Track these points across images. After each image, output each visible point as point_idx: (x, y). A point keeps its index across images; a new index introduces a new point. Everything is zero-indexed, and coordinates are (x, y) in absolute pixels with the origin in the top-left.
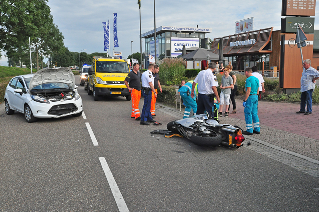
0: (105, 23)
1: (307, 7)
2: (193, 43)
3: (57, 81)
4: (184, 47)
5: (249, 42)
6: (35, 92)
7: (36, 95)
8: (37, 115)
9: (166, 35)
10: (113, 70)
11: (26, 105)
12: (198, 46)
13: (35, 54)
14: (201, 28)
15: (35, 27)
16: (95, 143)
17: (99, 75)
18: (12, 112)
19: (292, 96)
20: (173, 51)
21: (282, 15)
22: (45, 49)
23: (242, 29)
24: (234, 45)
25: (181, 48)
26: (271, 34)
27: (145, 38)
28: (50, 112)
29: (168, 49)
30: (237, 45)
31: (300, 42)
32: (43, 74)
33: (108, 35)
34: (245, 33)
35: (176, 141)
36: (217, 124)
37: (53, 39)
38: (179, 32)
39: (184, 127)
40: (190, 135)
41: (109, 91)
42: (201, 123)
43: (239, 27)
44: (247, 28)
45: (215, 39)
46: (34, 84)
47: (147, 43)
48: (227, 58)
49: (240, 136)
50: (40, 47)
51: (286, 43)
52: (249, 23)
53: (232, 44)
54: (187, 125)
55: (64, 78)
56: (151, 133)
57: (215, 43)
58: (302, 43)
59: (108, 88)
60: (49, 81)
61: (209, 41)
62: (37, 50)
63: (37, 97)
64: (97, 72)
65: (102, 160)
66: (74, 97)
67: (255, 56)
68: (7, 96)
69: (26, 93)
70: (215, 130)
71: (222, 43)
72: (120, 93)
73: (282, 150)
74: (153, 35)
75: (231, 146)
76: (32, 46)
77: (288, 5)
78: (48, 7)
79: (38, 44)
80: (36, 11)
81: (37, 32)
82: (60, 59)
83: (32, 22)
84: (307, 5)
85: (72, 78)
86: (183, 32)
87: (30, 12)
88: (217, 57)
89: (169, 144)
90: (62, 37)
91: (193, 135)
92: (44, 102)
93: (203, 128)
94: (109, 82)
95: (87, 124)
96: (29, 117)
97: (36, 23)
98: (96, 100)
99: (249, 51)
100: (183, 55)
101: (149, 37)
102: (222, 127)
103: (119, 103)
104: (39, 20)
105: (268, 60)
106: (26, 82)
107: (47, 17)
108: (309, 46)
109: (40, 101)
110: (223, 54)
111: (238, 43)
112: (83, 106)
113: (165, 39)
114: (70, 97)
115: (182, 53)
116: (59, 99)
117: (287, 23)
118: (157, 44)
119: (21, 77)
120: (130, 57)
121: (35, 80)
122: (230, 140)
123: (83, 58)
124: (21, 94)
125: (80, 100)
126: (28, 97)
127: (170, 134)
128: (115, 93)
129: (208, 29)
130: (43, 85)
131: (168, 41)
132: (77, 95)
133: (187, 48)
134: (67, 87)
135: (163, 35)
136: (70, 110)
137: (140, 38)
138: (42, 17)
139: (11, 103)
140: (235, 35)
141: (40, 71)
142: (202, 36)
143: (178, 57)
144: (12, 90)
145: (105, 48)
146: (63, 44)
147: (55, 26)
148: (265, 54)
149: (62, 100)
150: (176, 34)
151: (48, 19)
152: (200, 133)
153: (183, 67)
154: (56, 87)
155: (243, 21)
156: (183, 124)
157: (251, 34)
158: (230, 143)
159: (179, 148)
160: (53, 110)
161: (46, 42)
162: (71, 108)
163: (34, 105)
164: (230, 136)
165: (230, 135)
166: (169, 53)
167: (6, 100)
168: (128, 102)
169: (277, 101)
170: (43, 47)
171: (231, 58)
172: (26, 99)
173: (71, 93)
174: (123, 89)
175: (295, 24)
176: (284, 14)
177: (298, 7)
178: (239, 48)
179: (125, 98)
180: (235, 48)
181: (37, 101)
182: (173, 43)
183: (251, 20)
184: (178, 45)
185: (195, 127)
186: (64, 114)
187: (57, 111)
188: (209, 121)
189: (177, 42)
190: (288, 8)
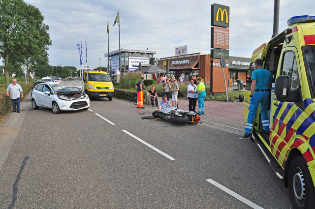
0: (79, 45)
1: (225, 44)
2: (145, 61)
3: (73, 86)
4: (140, 64)
5: (184, 62)
6: (59, 94)
7: (61, 95)
8: (62, 108)
9: (125, 55)
11: (54, 102)
12: (148, 63)
14: (150, 51)
16: (113, 124)
17: (90, 83)
18: (37, 108)
19: (218, 97)
20: (130, 66)
21: (211, 48)
23: (180, 53)
24: (175, 64)
25: (138, 64)
26: (199, 57)
27: (109, 56)
28: (71, 107)
29: (127, 65)
30: (177, 63)
31: (222, 64)
32: (66, 82)
34: (182, 55)
35: (159, 122)
38: (134, 53)
39: (164, 114)
40: (169, 118)
41: (98, 94)
42: (174, 111)
43: (178, 51)
44: (183, 52)
45: (161, 59)
46: (59, 88)
47: (110, 60)
49: (198, 117)
51: (214, 64)
52: (184, 49)
53: (173, 63)
54: (167, 113)
55: (77, 84)
56: (142, 118)
57: (161, 62)
58: (224, 65)
59: (98, 92)
60: (68, 86)
61: (156, 60)
63: (62, 97)
66: (85, 97)
67: (188, 71)
68: (34, 96)
69: (52, 94)
70: (184, 114)
72: (105, 95)
74: (115, 55)
78: (48, 34)
84: (225, 42)
85: (82, 84)
86: (137, 53)
88: (164, 71)
89: (157, 124)
91: (171, 118)
92: (67, 100)
93: (177, 114)
94: (98, 88)
95: (97, 114)
99: (185, 67)
100: (139, 69)
101: (112, 55)
102: (187, 113)
103: (105, 102)
105: (197, 74)
106: (51, 87)
109: (64, 100)
110: (169, 69)
111: (177, 62)
112: (90, 103)
113: (124, 57)
114: (82, 97)
115: (138, 68)
116: (76, 98)
117: (214, 52)
119: (46, 83)
121: (59, 85)
122: (193, 120)
124: (49, 95)
125: (89, 99)
126: (55, 97)
127: (154, 118)
128: (102, 95)
130: (63, 89)
131: (127, 59)
134: (78, 90)
135: (123, 55)
136: (82, 106)
139: (38, 101)
140: (175, 57)
142: (150, 56)
143: (135, 71)
144: (39, 92)
148: (196, 70)
149: (78, 99)
150: (132, 54)
152: (176, 116)
155: (181, 47)
156: (164, 112)
157: (185, 56)
158: (193, 122)
160: (73, 105)
162: (84, 104)
163: (59, 102)
165: (192, 117)
166: (127, 67)
167: (33, 99)
168: (110, 101)
169: (209, 100)
171: (172, 72)
173: (82, 94)
174: (108, 92)
175: (219, 54)
177: (220, 43)
178: (178, 66)
179: (108, 99)
180: (175, 66)
181: (62, 99)
182: (130, 60)
183: (186, 46)
184: (134, 62)
185: (172, 113)
186: (79, 108)
187: (75, 106)
188: (178, 110)
189: (133, 60)
190: (214, 43)
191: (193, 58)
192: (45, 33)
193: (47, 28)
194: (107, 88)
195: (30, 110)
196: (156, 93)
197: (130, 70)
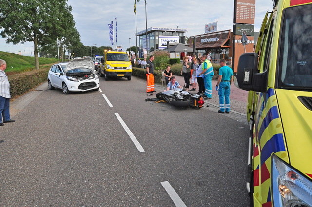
1: (250, 18)
2: (175, 40)
3: (82, 67)
4: (168, 42)
5: (214, 39)
6: (68, 74)
7: (69, 76)
8: (70, 89)
9: (155, 34)
11: (64, 83)
12: (178, 42)
13: (61, 48)
14: (181, 29)
15: (63, 30)
16: (111, 106)
17: (108, 63)
18: (52, 88)
20: (160, 45)
21: (234, 23)
22: (67, 45)
23: (209, 30)
24: (204, 42)
25: (166, 43)
26: (230, 34)
27: (140, 35)
28: (79, 87)
29: (156, 43)
30: (206, 42)
31: (244, 41)
32: (74, 63)
33: (112, 33)
34: (212, 33)
35: (162, 105)
36: (188, 94)
37: (73, 38)
39: (167, 96)
41: (116, 74)
42: (177, 93)
43: (208, 28)
44: (213, 29)
45: (190, 37)
46: (68, 69)
47: (141, 39)
48: (199, 51)
49: (202, 101)
50: (64, 43)
51: (236, 41)
52: (214, 26)
53: (203, 41)
54: (169, 95)
55: (87, 65)
56: (146, 100)
57: (190, 40)
58: (246, 42)
59: (115, 72)
60: (77, 67)
61: (186, 38)
62: (62, 46)
63: (70, 78)
64: (107, 61)
65: (117, 115)
66: (94, 77)
67: (217, 50)
68: (49, 77)
69: (63, 75)
70: (186, 97)
71: (194, 40)
72: (123, 75)
74: (145, 34)
75: (196, 107)
76: (58, 42)
77: (237, 16)
79: (63, 40)
80: (63, 19)
81: (64, 33)
83: (61, 26)
84: (250, 17)
85: (92, 65)
86: (167, 31)
87: (59, 19)
88: (191, 50)
89: (158, 107)
90: (79, 35)
91: (172, 101)
92: (75, 81)
93: (179, 96)
94: (115, 68)
95: (104, 95)
97: (63, 26)
98: (107, 80)
99: (215, 46)
100: (167, 48)
101: (142, 35)
102: (190, 95)
103: (123, 82)
104: (65, 24)
105: (227, 52)
106: (62, 68)
107: (71, 22)
108: (251, 44)
109: (72, 81)
110: (196, 47)
111: (207, 40)
112: (100, 84)
113: (154, 36)
114: (91, 78)
115: (166, 46)
116: (85, 79)
117: (237, 28)
118: (148, 40)
119: (59, 64)
120: (128, 50)
121: (68, 66)
123: (93, 52)
124: (60, 76)
125: (98, 79)
126: (64, 78)
127: (158, 101)
128: (120, 75)
129: (185, 29)
130: (74, 70)
131: (157, 38)
132: (96, 76)
134: (89, 71)
135: (153, 33)
136: (91, 86)
137: (136, 35)
138: (67, 22)
139: (52, 82)
140: (205, 34)
142: (181, 34)
143: (164, 50)
144: (54, 74)
146: (80, 40)
148: (225, 48)
149: (87, 80)
150: (163, 32)
151: (71, 23)
152: (177, 99)
153: (168, 57)
154: (82, 71)
155: (210, 24)
156: (167, 94)
157: (215, 34)
158: (195, 105)
159: (164, 108)
160: (81, 86)
161: (68, 40)
162: (92, 84)
163: (68, 83)
164: (195, 101)
166: (157, 46)
167: (49, 80)
168: (129, 81)
170: (66, 43)
171: (202, 51)
172: (63, 79)
173: (92, 75)
174: (125, 72)
175: (242, 29)
176: (234, 22)
177: (243, 18)
178: (207, 44)
179: (127, 79)
180: (204, 44)
181: (70, 80)
182: (160, 39)
183: (216, 23)
184: (164, 41)
185: (174, 96)
186: (88, 89)
187: (83, 86)
188: (183, 92)
189: (163, 39)
190: (237, 18)
191: (223, 35)
192: (69, 14)
193: (70, 9)
194: (125, 68)
195: (46, 91)
196: (171, 73)
197: (160, 49)
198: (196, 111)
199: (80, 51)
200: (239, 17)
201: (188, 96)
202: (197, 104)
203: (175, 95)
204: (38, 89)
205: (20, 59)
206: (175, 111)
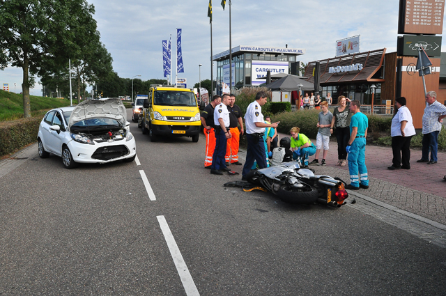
0: (166, 42)
1: (432, 23)
2: (280, 68)
3: (103, 115)
4: (269, 73)
5: (354, 67)
6: (75, 129)
7: (77, 133)
8: (77, 159)
9: (245, 57)
10: (175, 103)
11: (65, 146)
12: (286, 72)
13: (77, 80)
14: (291, 49)
15: (77, 46)
16: (152, 197)
17: (157, 108)
20: (254, 78)
21: (399, 33)
22: (88, 75)
23: (345, 51)
24: (335, 72)
25: (265, 74)
26: (383, 56)
27: (218, 60)
28: (94, 156)
29: (248, 75)
30: (338, 71)
31: (423, 68)
32: (86, 107)
33: (169, 56)
34: (349, 55)
35: (257, 196)
36: (312, 175)
37: (99, 62)
38: (262, 53)
39: (268, 178)
40: (276, 189)
41: (170, 129)
42: (290, 173)
43: (342, 47)
44: (352, 49)
45: (309, 63)
46: (74, 119)
47: (220, 67)
48: (325, 88)
49: (342, 191)
50: (82, 72)
51: (404, 69)
52: (354, 43)
53: (332, 70)
54: (272, 177)
55: (114, 112)
56: (225, 185)
57: (308, 69)
59: (169, 126)
60: (94, 116)
61: (301, 66)
62: (79, 76)
63: (78, 137)
64: (155, 104)
65: (161, 220)
66: (125, 136)
67: (361, 86)
68: (40, 134)
69: (64, 130)
70: (309, 182)
71: (318, 68)
72: (184, 132)
73: (398, 211)
74: (228, 57)
75: (330, 204)
76: (73, 71)
77: (407, 20)
78: (94, 20)
79: (80, 68)
80: (78, 26)
81: (79, 52)
82: (108, 87)
83: (74, 40)
84: (432, 19)
85: (123, 112)
86: (267, 53)
87: (71, 27)
88: (311, 86)
90: (111, 59)
91: (280, 189)
92: (87, 143)
93: (294, 180)
94: (170, 118)
95: (142, 173)
96: (67, 161)
97: (78, 41)
98: (153, 140)
99: (355, 78)
100: (267, 83)
101: (223, 59)
102: (318, 179)
103: (183, 145)
104: (82, 37)
105: (379, 91)
106: (64, 117)
107: (92, 34)
108: (435, 73)
109: (81, 142)
110: (319, 82)
111: (340, 69)
112: (137, 149)
113: (244, 62)
114: (120, 137)
115: (265, 80)
116: (106, 139)
117: (406, 43)
118: (233, 68)
119: (58, 110)
120: (197, 86)
121: (76, 114)
122: (329, 197)
123: (137, 87)
124: (58, 132)
125: (133, 140)
126: (67, 136)
127: (250, 188)
128: (177, 132)
129: (300, 49)
130: (86, 121)
131: (248, 65)
132: (129, 134)
133: (272, 74)
134: (117, 124)
135: (241, 57)
136: (120, 154)
137: (211, 61)
138: (86, 34)
139: (45, 142)
140: (336, 58)
141: (82, 103)
142: (292, 59)
143: (261, 86)
144: (48, 126)
145: (166, 74)
146: (112, 68)
147: (102, 45)
148: (375, 83)
149: (110, 140)
150: (258, 56)
151: (93, 36)
152: (290, 186)
154: (103, 124)
155: (347, 40)
156: (268, 174)
157: (356, 57)
158: (329, 200)
159: (262, 205)
160: (98, 154)
161: (90, 66)
162: (121, 150)
163: (73, 146)
164: (329, 192)
165: (329, 190)
166: (248, 80)
167: (39, 140)
168: (194, 144)
170: (86, 71)
171: (330, 88)
172: (64, 138)
173: (121, 131)
174: (188, 126)
175: (417, 45)
176: (401, 30)
177: (420, 22)
178: (341, 75)
179: (191, 139)
180: (336, 75)
181: (77, 141)
182: (254, 67)
183: (357, 38)
184: (260, 70)
185: (283, 179)
186: (112, 158)
187: (103, 154)
188: (301, 171)
189: (259, 67)
190: (406, 23)
191: (371, 60)
192: (89, 19)
193: (92, 9)
194: (187, 118)
197: (253, 84)
198: (332, 213)
199: (112, 87)
200: (411, 21)
201: (312, 179)
202: (334, 198)
203: (285, 178)
204: (19, 155)
205: (5, 99)
206: (285, 214)
